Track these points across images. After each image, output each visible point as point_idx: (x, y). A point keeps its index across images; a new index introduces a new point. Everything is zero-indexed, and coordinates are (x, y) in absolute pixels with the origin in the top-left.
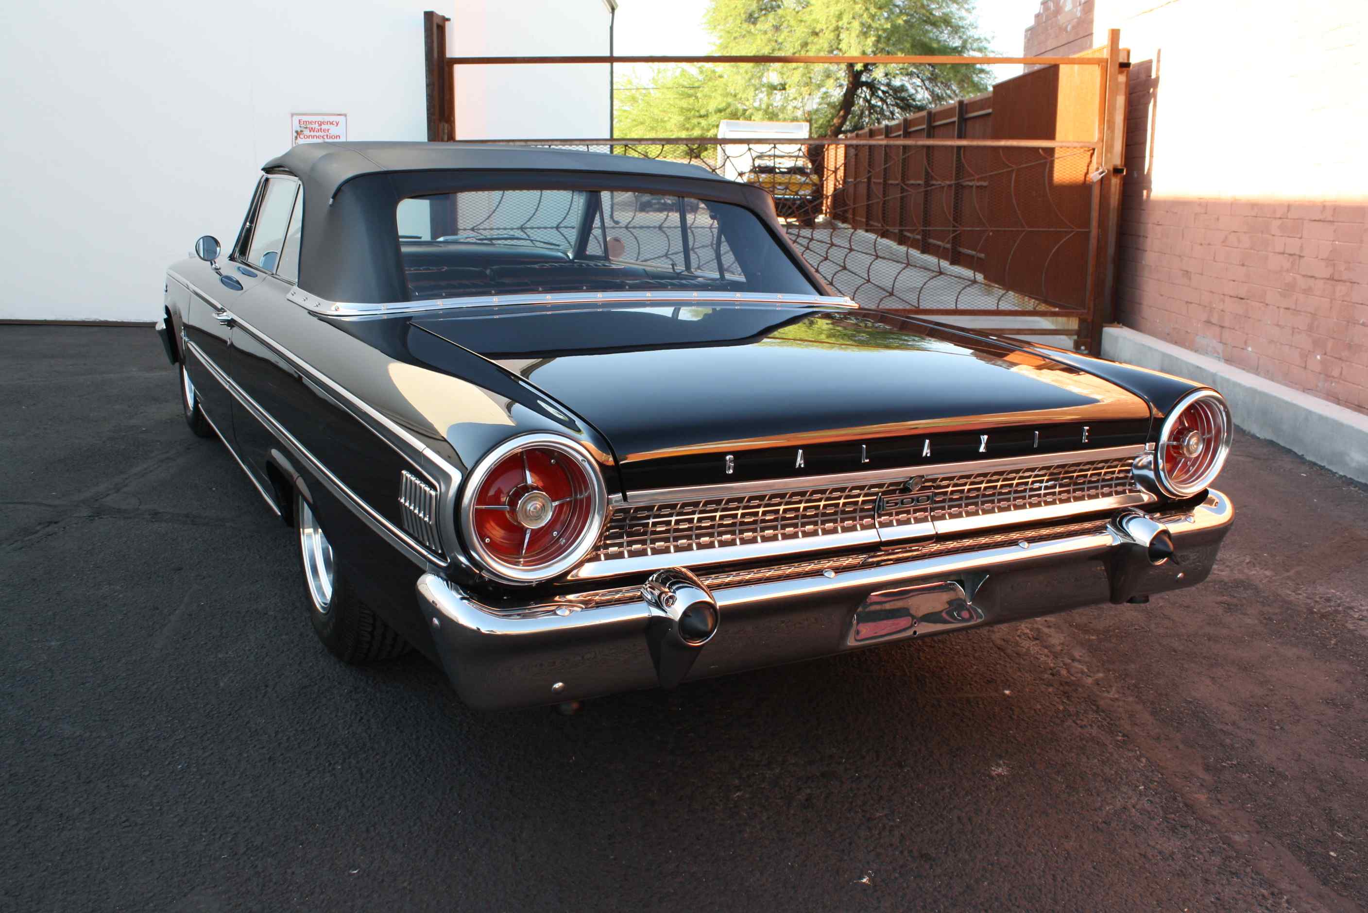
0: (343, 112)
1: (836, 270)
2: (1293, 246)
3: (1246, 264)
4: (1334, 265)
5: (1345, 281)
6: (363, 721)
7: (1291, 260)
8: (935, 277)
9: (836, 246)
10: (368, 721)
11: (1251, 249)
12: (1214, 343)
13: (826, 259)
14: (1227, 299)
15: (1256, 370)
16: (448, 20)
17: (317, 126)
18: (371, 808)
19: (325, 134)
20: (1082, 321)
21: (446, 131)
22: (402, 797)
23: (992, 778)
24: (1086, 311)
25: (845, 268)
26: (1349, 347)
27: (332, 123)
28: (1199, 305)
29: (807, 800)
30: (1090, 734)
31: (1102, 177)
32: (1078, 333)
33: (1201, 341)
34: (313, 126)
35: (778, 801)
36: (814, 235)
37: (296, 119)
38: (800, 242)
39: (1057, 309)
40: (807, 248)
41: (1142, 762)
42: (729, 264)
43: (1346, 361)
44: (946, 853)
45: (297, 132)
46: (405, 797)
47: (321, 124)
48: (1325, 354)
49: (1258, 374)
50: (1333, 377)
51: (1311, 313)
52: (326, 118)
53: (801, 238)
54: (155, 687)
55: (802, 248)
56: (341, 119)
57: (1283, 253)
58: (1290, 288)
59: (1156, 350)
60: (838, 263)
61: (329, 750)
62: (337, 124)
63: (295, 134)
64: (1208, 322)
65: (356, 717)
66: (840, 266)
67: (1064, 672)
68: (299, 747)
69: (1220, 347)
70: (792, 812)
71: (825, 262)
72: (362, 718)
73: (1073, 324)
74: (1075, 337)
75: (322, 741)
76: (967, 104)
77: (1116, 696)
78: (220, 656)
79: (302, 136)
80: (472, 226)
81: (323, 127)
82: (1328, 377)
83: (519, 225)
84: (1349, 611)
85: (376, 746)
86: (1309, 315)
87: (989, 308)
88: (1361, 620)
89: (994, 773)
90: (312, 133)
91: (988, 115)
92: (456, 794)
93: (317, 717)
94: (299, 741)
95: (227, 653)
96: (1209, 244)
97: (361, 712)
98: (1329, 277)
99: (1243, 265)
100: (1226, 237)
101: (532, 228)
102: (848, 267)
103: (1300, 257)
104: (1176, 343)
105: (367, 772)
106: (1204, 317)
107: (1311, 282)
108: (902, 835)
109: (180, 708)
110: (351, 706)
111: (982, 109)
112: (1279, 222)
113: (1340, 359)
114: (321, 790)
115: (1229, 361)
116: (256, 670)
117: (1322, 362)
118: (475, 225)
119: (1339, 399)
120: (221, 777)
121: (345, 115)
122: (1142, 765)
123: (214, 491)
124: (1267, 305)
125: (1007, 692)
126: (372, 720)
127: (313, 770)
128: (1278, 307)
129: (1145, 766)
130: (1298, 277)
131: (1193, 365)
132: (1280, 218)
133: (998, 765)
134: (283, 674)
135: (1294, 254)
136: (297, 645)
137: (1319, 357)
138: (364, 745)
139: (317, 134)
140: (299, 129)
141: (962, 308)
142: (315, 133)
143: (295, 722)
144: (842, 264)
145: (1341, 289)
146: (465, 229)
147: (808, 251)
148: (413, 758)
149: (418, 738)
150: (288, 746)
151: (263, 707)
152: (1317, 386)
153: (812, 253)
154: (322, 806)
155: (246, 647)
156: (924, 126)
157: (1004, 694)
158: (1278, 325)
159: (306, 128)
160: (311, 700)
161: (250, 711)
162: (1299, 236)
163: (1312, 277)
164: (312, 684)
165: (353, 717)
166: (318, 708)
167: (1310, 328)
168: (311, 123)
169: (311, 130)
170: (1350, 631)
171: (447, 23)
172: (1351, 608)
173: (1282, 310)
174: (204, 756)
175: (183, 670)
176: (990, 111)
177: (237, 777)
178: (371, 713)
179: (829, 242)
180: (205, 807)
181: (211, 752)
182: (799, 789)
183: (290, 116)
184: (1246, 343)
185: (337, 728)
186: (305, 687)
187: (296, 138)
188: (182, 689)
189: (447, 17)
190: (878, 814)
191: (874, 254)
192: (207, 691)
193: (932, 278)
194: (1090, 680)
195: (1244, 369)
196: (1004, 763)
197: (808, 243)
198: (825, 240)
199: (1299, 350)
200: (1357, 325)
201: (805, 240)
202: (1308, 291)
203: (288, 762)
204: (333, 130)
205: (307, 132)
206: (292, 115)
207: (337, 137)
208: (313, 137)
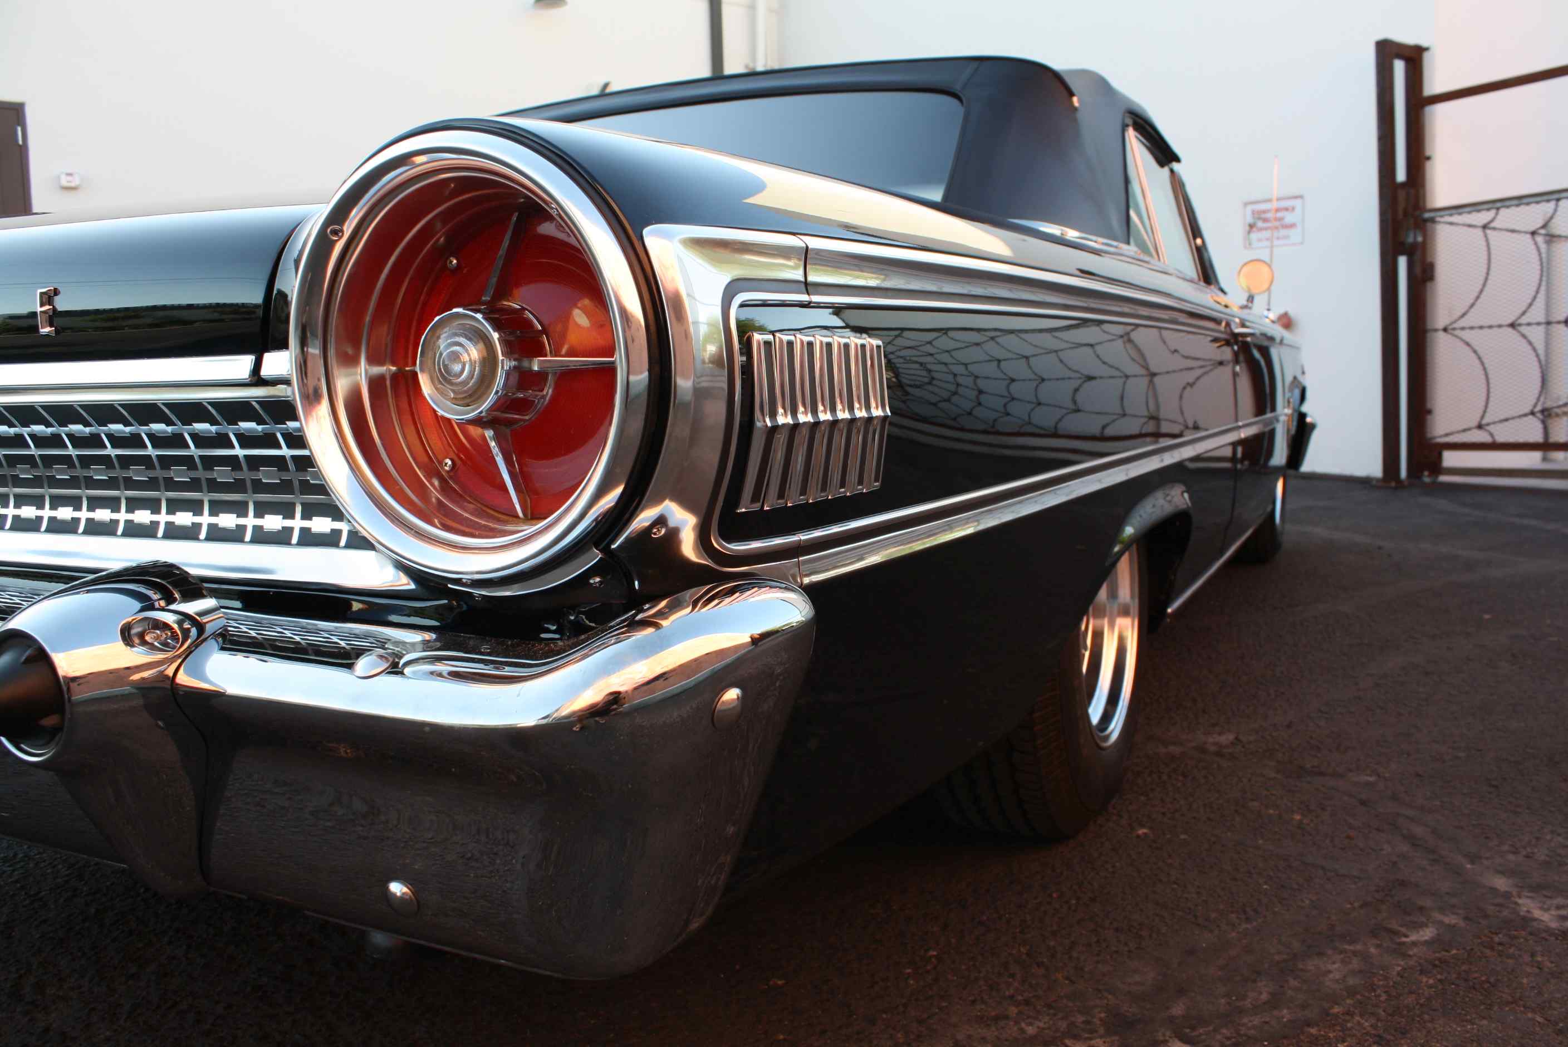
0: (1297, 194)
16: (1427, 49)
17: (1271, 215)
19: (1280, 224)
27: (1287, 209)
34: (1267, 216)
37: (1249, 209)
45: (1249, 225)
47: (1277, 211)
52: (1282, 204)
56: (1297, 203)
62: (1293, 210)
63: (1247, 228)
79: (1254, 229)
80: (1446, 324)
81: (1279, 215)
83: (1510, 321)
90: (1266, 225)
101: (1529, 324)
121: (1301, 197)
139: (1271, 225)
140: (1252, 221)
142: (1269, 224)
159: (1260, 218)
168: (1264, 212)
169: (1265, 220)
171: (1426, 56)
183: (1243, 206)
187: (1249, 231)
189: (1424, 44)
204: (1289, 218)
205: (1260, 224)
206: (1246, 204)
207: (1292, 226)
208: (1266, 229)
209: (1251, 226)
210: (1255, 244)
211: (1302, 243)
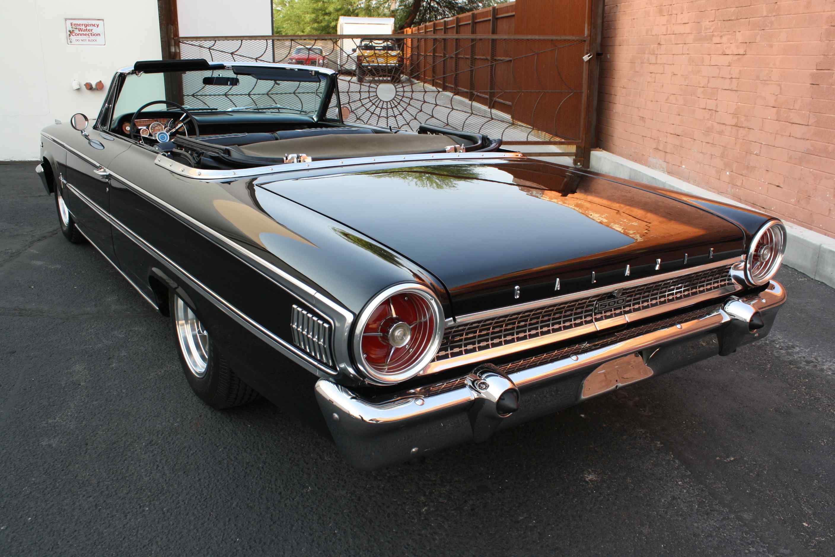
0: (101, 18)
1: (427, 118)
2: (711, 104)
3: (681, 114)
4: (738, 117)
5: (745, 128)
6: (159, 468)
7: (710, 113)
8: (489, 121)
9: (427, 103)
10: (163, 468)
11: (684, 105)
12: (661, 162)
13: (421, 111)
14: (669, 135)
15: (687, 179)
17: (83, 27)
18: (175, 542)
19: (90, 33)
20: (578, 148)
21: (172, 31)
22: (195, 531)
23: (587, 482)
24: (580, 141)
25: (433, 117)
26: (748, 168)
27: (94, 25)
28: (651, 138)
29: (472, 510)
30: (640, 444)
31: (590, 59)
32: (576, 155)
33: (652, 160)
34: (81, 27)
35: (453, 512)
36: (413, 96)
37: (69, 22)
38: (405, 100)
39: (563, 140)
40: (409, 104)
41: (676, 463)
42: (360, 115)
43: (745, 176)
44: (570, 545)
45: (70, 31)
46: (197, 530)
47: (86, 26)
48: (732, 172)
49: (689, 182)
50: (737, 186)
51: (723, 146)
52: (90, 22)
53: (405, 98)
54: (5, 451)
55: (405, 104)
56: (100, 23)
57: (705, 109)
58: (709, 131)
59: (626, 167)
60: (429, 113)
61: (138, 494)
62: (98, 26)
63: (68, 33)
64: (657, 149)
65: (154, 465)
66: (430, 115)
67: (614, 398)
68: (116, 494)
69: (664, 165)
70: (463, 520)
71: (420, 113)
72: (158, 466)
73: (573, 149)
74: (574, 157)
75: (132, 487)
76: (497, 9)
77: (650, 414)
78: (50, 421)
79: (73, 34)
80: (192, 93)
81: (88, 28)
82: (734, 185)
84: (773, 343)
85: (171, 489)
86: (722, 147)
87: (522, 140)
88: (781, 349)
89: (587, 479)
90: (81, 32)
91: (513, 16)
92: (233, 525)
93: (126, 467)
94: (115, 489)
95: (55, 419)
96: (657, 101)
97: (157, 461)
98: (734, 124)
99: (679, 115)
100: (668, 97)
102: (435, 116)
103: (716, 111)
104: (636, 161)
105: (168, 511)
106: (654, 146)
107: (723, 127)
108: (539, 533)
109: (25, 468)
110: (149, 456)
111: (508, 12)
112: (702, 89)
113: (742, 175)
114: (136, 530)
115: (670, 173)
116: (77, 432)
117: (730, 176)
118: (195, 92)
119: (741, 199)
120: (62, 525)
121: (103, 20)
122: (677, 465)
123: (33, 289)
124: (695, 140)
125: (583, 416)
126: (165, 468)
127: (129, 513)
128: (702, 142)
129: (679, 466)
130: (715, 124)
131: (650, 176)
132: (703, 87)
133: (589, 473)
134: (97, 434)
135: (712, 110)
136: (105, 409)
137: (728, 173)
138: (163, 488)
139: (84, 33)
140: (71, 29)
141: (505, 140)
142: (83, 32)
143: (111, 473)
144: (431, 114)
145: (742, 132)
146: (188, 96)
147: (409, 106)
148: (199, 497)
149: (200, 480)
150: (108, 494)
151: (86, 462)
152: (727, 191)
153: (412, 107)
154: (139, 544)
155: (68, 412)
156: (470, 22)
157: (581, 417)
158: (701, 153)
159: (77, 28)
160: (120, 454)
161: (77, 466)
162: (716, 99)
163: (724, 124)
164: (119, 440)
165: (152, 465)
166: (125, 460)
167: (722, 156)
168: (79, 25)
169: (80, 30)
170: (776, 357)
172: (774, 341)
173: (704, 143)
174: (47, 508)
175: (24, 435)
176: (514, 13)
177: (74, 524)
178: (164, 462)
179: (423, 100)
180: (52, 553)
181: (52, 503)
182: (466, 502)
183: (64, 20)
184: (681, 162)
185: (141, 476)
186: (114, 443)
187: (70, 35)
188: (25, 451)
190: (521, 518)
191: (451, 107)
192: (44, 452)
193: (487, 122)
194: (631, 403)
195: (680, 179)
196: (592, 470)
197: (410, 101)
198: (420, 99)
199: (716, 168)
200: (752, 155)
201: (407, 99)
202: (721, 133)
203: (110, 508)
204: (95, 30)
205: (77, 31)
206: (66, 19)
207: (98, 35)
208: (81, 35)
209: (71, 32)
210: (74, 42)
211: (105, 45)
